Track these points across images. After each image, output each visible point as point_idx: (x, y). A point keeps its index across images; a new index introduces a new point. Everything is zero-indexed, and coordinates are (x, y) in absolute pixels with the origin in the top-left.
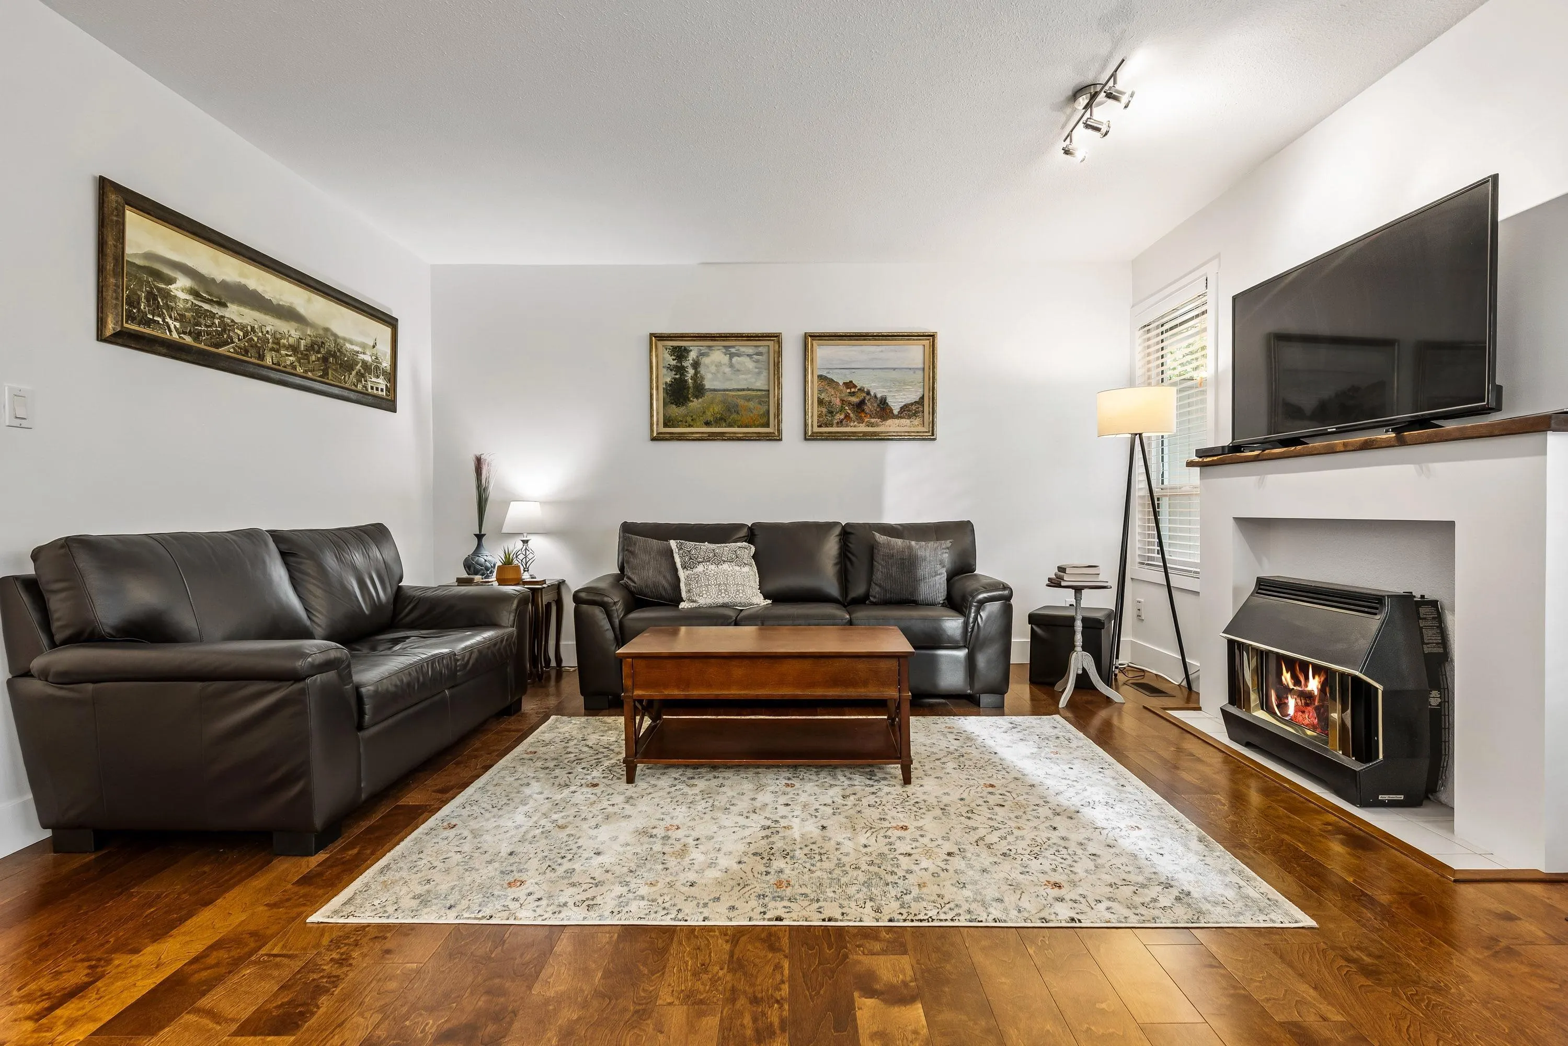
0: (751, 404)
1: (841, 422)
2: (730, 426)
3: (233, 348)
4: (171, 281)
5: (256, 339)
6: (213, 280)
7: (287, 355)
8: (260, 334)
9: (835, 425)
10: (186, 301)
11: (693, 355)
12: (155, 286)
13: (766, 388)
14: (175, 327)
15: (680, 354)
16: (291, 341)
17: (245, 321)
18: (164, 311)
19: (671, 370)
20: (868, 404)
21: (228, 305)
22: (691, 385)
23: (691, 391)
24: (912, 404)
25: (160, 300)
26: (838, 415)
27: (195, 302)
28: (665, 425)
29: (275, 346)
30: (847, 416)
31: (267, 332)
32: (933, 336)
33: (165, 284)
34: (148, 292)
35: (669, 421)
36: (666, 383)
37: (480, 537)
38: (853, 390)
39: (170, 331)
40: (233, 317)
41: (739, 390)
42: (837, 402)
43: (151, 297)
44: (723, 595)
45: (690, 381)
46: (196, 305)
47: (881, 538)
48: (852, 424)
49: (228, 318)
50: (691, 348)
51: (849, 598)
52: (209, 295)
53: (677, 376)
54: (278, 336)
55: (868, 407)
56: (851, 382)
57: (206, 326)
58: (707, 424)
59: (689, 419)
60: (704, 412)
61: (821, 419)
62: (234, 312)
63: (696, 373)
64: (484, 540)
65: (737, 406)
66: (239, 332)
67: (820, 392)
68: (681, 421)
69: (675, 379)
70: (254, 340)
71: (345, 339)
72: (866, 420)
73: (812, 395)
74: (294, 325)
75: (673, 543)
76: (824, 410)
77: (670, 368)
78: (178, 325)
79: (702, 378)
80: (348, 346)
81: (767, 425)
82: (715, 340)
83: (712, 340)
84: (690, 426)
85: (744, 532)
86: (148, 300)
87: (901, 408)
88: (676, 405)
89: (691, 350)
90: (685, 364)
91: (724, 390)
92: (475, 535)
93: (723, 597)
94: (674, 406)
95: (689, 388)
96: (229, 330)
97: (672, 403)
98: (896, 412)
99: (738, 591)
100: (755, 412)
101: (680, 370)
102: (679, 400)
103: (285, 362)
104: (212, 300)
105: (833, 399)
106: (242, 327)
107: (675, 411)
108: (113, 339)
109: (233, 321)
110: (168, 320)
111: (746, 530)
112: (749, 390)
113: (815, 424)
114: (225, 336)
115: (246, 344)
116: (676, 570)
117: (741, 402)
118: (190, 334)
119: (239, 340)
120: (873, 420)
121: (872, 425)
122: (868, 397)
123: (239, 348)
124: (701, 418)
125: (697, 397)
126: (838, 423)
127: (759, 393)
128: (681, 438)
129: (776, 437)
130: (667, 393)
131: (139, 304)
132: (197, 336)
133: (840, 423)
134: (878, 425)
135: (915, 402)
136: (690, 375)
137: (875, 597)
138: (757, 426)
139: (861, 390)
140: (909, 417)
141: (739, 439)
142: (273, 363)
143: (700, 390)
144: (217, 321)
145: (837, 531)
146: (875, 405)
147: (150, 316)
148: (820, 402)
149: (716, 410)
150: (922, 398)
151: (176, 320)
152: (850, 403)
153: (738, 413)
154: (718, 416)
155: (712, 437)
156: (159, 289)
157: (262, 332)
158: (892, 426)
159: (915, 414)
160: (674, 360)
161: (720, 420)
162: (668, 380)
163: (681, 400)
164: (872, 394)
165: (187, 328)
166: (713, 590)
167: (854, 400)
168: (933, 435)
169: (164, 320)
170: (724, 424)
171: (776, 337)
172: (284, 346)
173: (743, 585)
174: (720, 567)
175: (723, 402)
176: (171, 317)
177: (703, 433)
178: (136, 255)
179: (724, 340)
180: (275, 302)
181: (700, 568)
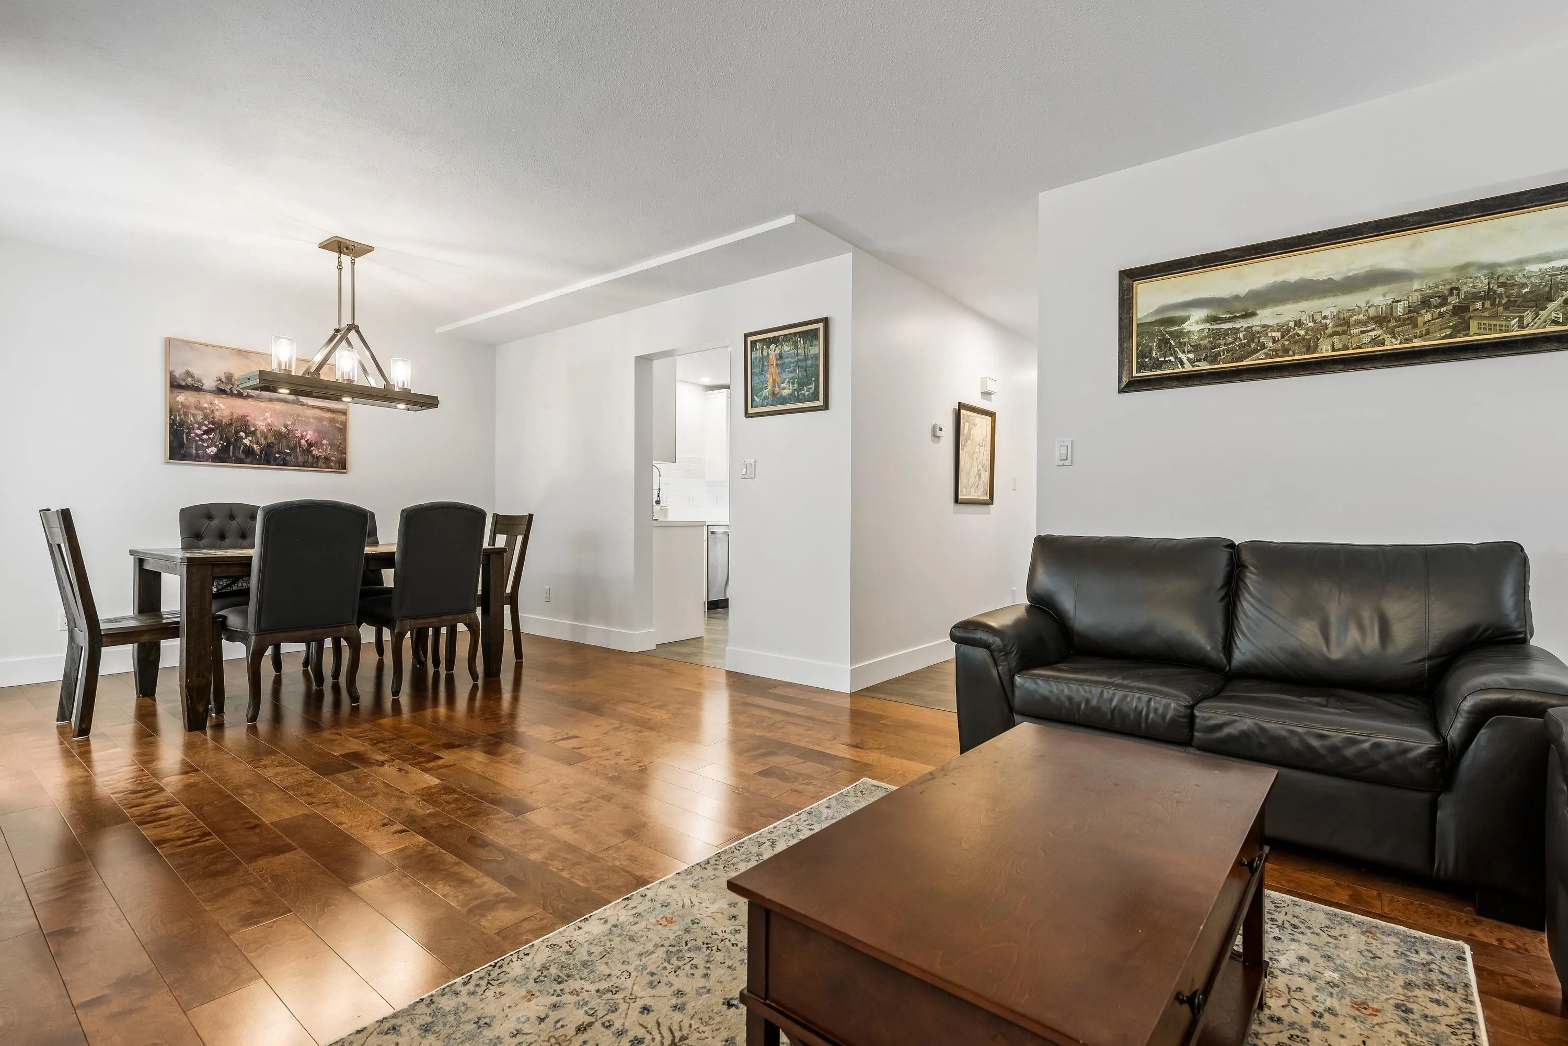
3: (1265, 353)
4: (1184, 320)
5: (1302, 333)
6: (1237, 298)
7: (1362, 332)
8: (1312, 324)
10: (1203, 330)
12: (1166, 332)
14: (1188, 359)
16: (1372, 312)
17: (1283, 320)
18: (1177, 349)
21: (1258, 312)
25: (1172, 341)
27: (1211, 327)
29: (1339, 329)
31: (1325, 317)
33: (1178, 326)
34: (1160, 340)
39: (1182, 364)
40: (1264, 322)
43: (1164, 343)
46: (1213, 330)
49: (1257, 326)
52: (1231, 314)
54: (1346, 315)
57: (1226, 344)
62: (1266, 317)
66: (1274, 334)
70: (1299, 335)
71: (1521, 262)
74: (1380, 289)
78: (1191, 356)
80: (1534, 268)
86: (1159, 346)
96: (1259, 338)
103: (1360, 341)
104: (1236, 317)
106: (1280, 328)
108: (1127, 389)
109: (1264, 326)
110: (1181, 355)
114: (1253, 346)
115: (1286, 343)
118: (1205, 359)
119: (1274, 342)
123: (1273, 351)
131: (1151, 353)
132: (1214, 359)
142: (1333, 350)
144: (1241, 335)
147: (1162, 359)
151: (1189, 352)
156: (1171, 333)
157: (1314, 321)
165: (1202, 355)
169: (1176, 358)
172: (1358, 323)
176: (1183, 352)
178: (1147, 316)
180: (1337, 278)
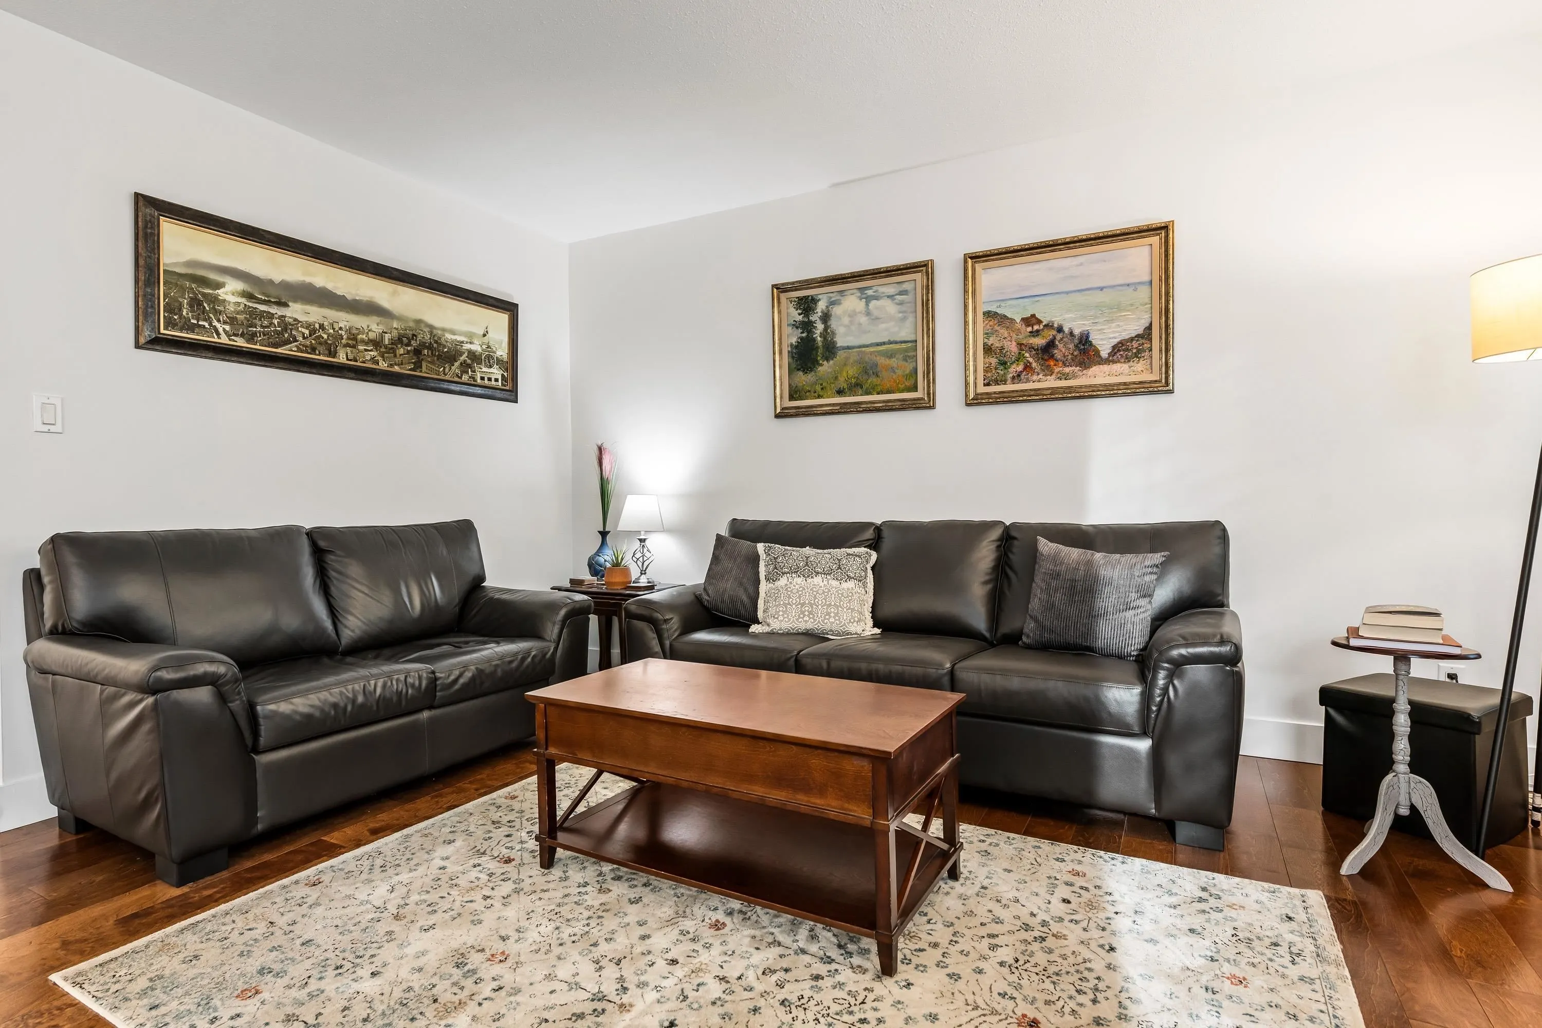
0: (893, 362)
1: (1019, 376)
2: (868, 393)
3: (296, 346)
4: (219, 286)
5: (325, 336)
6: (271, 282)
7: (366, 350)
8: (331, 331)
9: (1009, 381)
10: (239, 304)
11: (821, 306)
12: (200, 292)
13: (912, 338)
14: (224, 330)
15: (807, 305)
16: (372, 335)
17: (311, 319)
18: (211, 315)
19: (797, 328)
20: (1060, 346)
21: (290, 304)
22: (820, 344)
23: (820, 351)
24: (1132, 339)
25: (205, 305)
26: (1014, 366)
27: (248, 304)
28: (792, 398)
29: (350, 342)
30: (1028, 367)
31: (341, 329)
32: (1164, 229)
33: (212, 290)
34: (191, 298)
35: (796, 392)
36: (792, 345)
37: (604, 534)
38: (1036, 327)
39: (218, 334)
40: (295, 316)
41: (878, 344)
42: (1012, 347)
43: (195, 303)
44: (806, 618)
45: (819, 339)
46: (250, 307)
47: (1045, 546)
48: (1035, 377)
49: (290, 317)
50: (820, 297)
51: (999, 635)
52: (266, 296)
53: (804, 335)
54: (354, 331)
55: (1060, 351)
56: (1033, 316)
57: (262, 326)
58: (840, 392)
59: (818, 388)
60: (836, 378)
61: (989, 375)
62: (296, 311)
63: (826, 329)
64: (608, 537)
65: (877, 365)
66: (303, 330)
67: (987, 335)
68: (809, 391)
69: (802, 338)
70: (323, 338)
71: (444, 330)
72: (1057, 370)
73: (975, 342)
74: (376, 319)
75: (760, 547)
76: (994, 361)
77: (795, 325)
78: (227, 328)
79: (833, 333)
80: (449, 336)
81: (915, 388)
82: (847, 283)
83: (843, 283)
84: (819, 397)
85: (869, 534)
86: (191, 305)
87: (1114, 347)
88: (803, 371)
89: (819, 300)
90: (812, 318)
91: (860, 347)
92: (599, 532)
93: (806, 622)
94: (801, 373)
95: (818, 348)
96: (291, 330)
97: (798, 370)
98: (1104, 354)
99: (828, 614)
100: (899, 372)
101: (807, 326)
102: (806, 365)
103: (364, 357)
104: (270, 301)
105: (1006, 344)
106: (308, 326)
107: (803, 379)
108: (150, 346)
109: (295, 320)
110: (215, 323)
111: (871, 531)
112: (890, 343)
113: (980, 382)
114: (286, 335)
115: (313, 342)
116: (758, 582)
117: (882, 361)
118: (242, 335)
119: (304, 338)
120: (1067, 370)
121: (1066, 377)
122: (1059, 336)
123: (303, 346)
124: (833, 385)
125: (827, 359)
126: (1013, 378)
127: (904, 346)
128: (808, 412)
129: (927, 404)
130: (793, 357)
131: (180, 310)
132: (251, 338)
133: (1017, 378)
134: (1075, 376)
135: (1138, 336)
136: (818, 332)
137: (1028, 636)
138: (902, 391)
139: (1049, 326)
140: (1128, 359)
141: (878, 410)
142: (348, 359)
143: (830, 349)
144: (276, 322)
145: (996, 534)
146: (1071, 346)
147: (195, 322)
148: (988, 350)
149: (851, 373)
150: (1149, 328)
151: (225, 323)
152: (1031, 348)
153: (877, 376)
154: (853, 381)
155: (844, 410)
156: (204, 295)
157: (334, 329)
158: (1099, 375)
159: (1137, 355)
160: (800, 314)
161: (856, 386)
162: (794, 340)
163: (809, 365)
164: (1066, 330)
165: (239, 330)
166: (794, 611)
167: (1039, 341)
168: (1167, 384)
169: (210, 324)
170: (860, 392)
171: (924, 268)
172: (363, 341)
173: (837, 607)
174: (809, 580)
175: (860, 362)
176: (219, 321)
177: (834, 405)
178: (176, 264)
179: (857, 281)
180: (349, 297)
181: (783, 581)
